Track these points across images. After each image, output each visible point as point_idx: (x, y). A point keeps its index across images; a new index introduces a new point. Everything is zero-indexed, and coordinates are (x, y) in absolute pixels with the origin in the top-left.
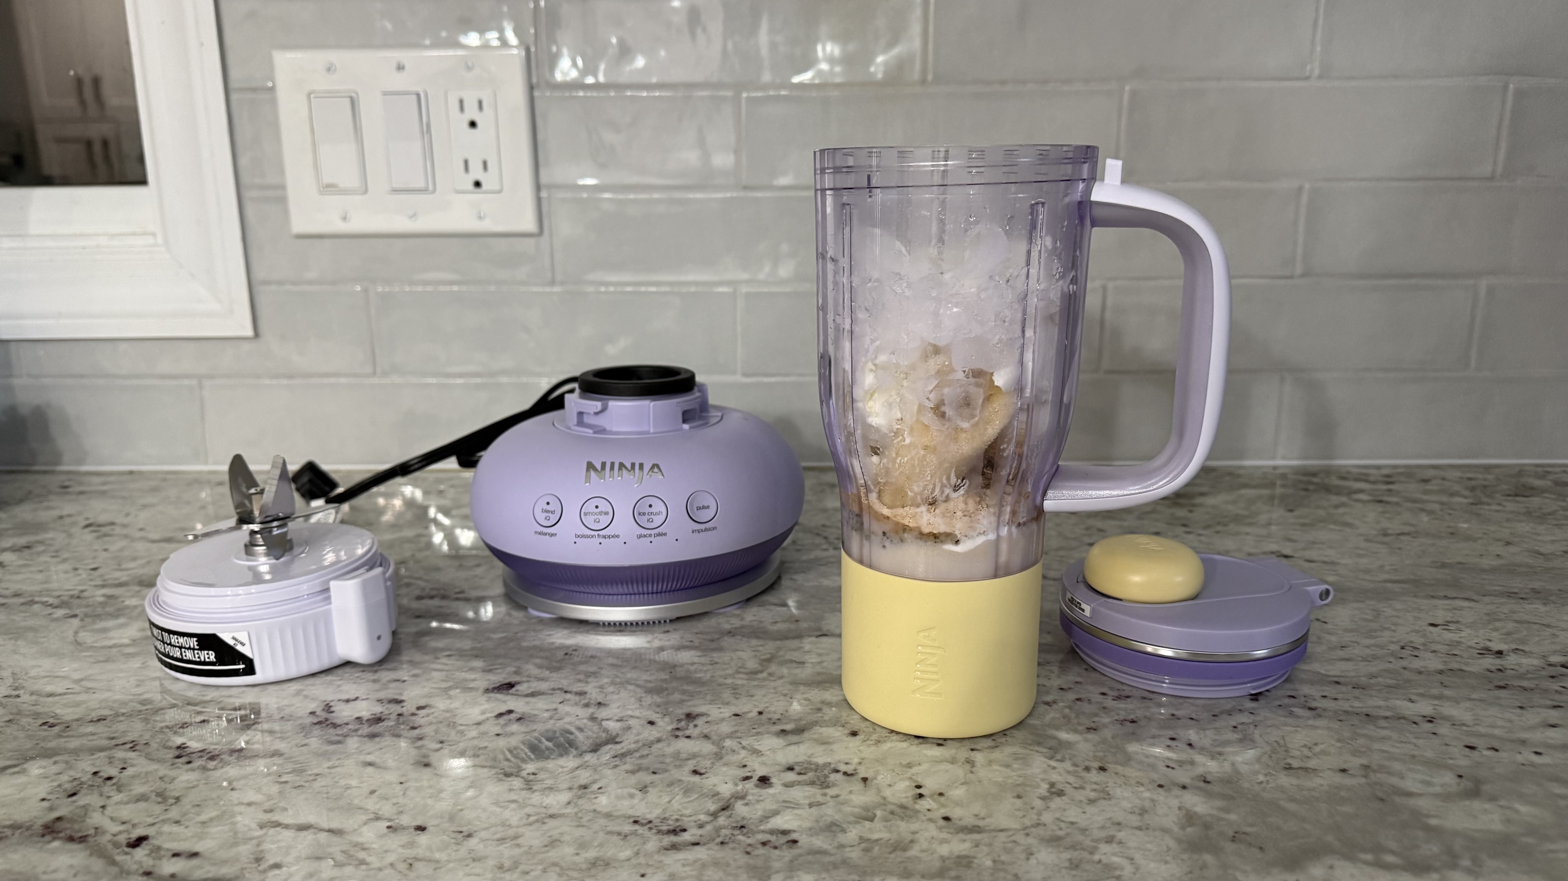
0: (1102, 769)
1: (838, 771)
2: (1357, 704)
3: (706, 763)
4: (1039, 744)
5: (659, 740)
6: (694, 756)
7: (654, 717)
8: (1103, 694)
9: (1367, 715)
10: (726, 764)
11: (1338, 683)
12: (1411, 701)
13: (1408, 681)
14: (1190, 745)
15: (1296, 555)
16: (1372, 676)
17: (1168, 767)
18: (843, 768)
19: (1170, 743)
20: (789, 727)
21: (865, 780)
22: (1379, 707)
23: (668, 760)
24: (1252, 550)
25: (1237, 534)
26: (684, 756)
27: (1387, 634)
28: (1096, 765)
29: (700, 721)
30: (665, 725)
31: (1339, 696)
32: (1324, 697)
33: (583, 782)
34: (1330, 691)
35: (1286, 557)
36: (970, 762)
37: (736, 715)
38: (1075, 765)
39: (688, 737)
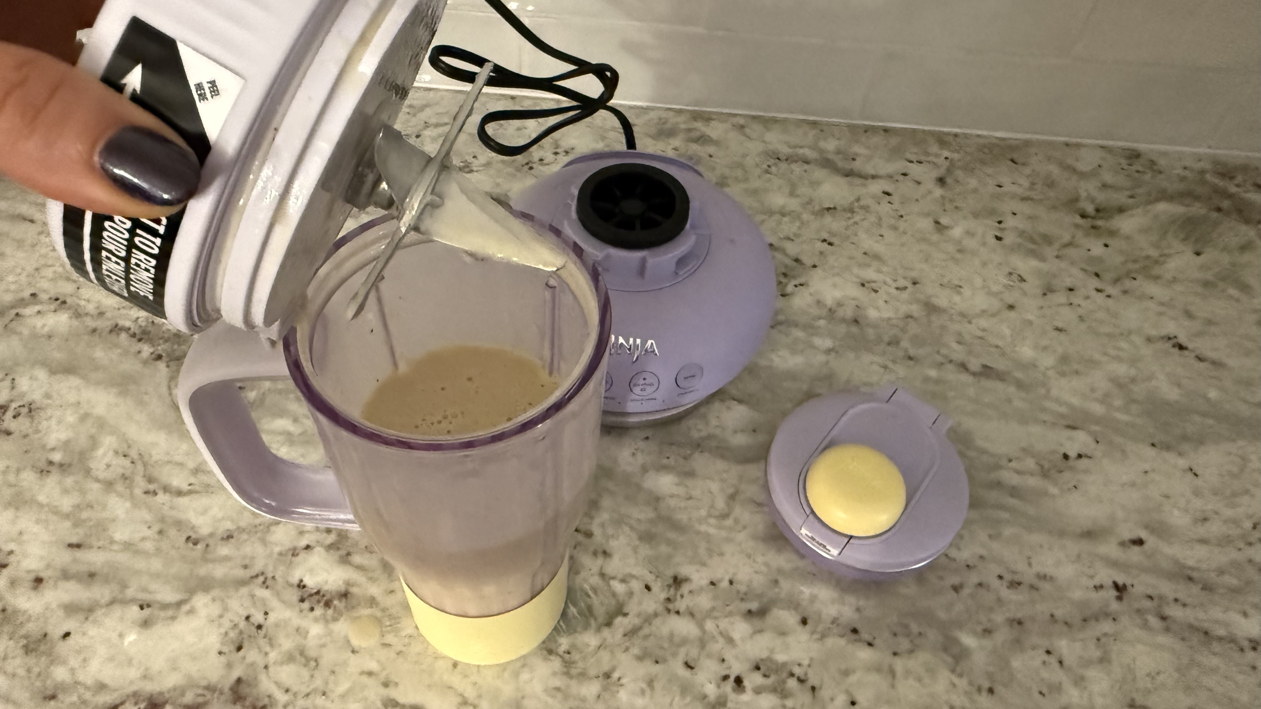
0: (991, 691)
1: (792, 675)
2: (1201, 615)
3: (694, 652)
4: (945, 649)
5: (656, 615)
6: (684, 641)
7: (650, 579)
8: (1000, 577)
9: (1206, 633)
10: (709, 656)
11: (1190, 579)
12: (1245, 614)
13: (1248, 583)
14: (1061, 662)
15: (1190, 346)
16: (1221, 572)
17: (1041, 693)
18: (797, 671)
19: (1045, 657)
20: (754, 606)
21: (813, 689)
22: (1217, 622)
23: (666, 645)
24: (1154, 333)
25: (1143, 297)
26: (677, 640)
27: (1245, 500)
28: (986, 685)
29: (685, 588)
30: (659, 593)
31: (1189, 601)
32: (1176, 600)
33: (606, 668)
34: (1182, 591)
35: (1181, 347)
36: (892, 673)
37: (712, 583)
38: (971, 683)
39: (678, 613)
